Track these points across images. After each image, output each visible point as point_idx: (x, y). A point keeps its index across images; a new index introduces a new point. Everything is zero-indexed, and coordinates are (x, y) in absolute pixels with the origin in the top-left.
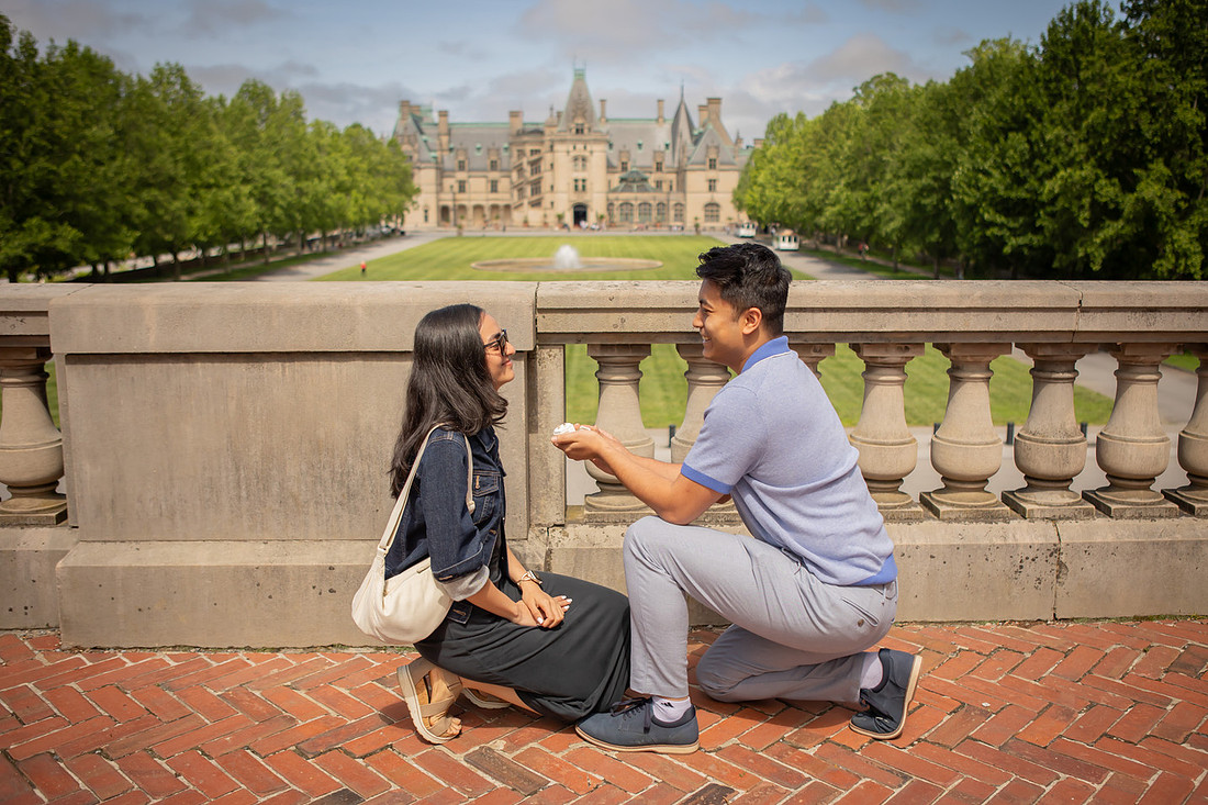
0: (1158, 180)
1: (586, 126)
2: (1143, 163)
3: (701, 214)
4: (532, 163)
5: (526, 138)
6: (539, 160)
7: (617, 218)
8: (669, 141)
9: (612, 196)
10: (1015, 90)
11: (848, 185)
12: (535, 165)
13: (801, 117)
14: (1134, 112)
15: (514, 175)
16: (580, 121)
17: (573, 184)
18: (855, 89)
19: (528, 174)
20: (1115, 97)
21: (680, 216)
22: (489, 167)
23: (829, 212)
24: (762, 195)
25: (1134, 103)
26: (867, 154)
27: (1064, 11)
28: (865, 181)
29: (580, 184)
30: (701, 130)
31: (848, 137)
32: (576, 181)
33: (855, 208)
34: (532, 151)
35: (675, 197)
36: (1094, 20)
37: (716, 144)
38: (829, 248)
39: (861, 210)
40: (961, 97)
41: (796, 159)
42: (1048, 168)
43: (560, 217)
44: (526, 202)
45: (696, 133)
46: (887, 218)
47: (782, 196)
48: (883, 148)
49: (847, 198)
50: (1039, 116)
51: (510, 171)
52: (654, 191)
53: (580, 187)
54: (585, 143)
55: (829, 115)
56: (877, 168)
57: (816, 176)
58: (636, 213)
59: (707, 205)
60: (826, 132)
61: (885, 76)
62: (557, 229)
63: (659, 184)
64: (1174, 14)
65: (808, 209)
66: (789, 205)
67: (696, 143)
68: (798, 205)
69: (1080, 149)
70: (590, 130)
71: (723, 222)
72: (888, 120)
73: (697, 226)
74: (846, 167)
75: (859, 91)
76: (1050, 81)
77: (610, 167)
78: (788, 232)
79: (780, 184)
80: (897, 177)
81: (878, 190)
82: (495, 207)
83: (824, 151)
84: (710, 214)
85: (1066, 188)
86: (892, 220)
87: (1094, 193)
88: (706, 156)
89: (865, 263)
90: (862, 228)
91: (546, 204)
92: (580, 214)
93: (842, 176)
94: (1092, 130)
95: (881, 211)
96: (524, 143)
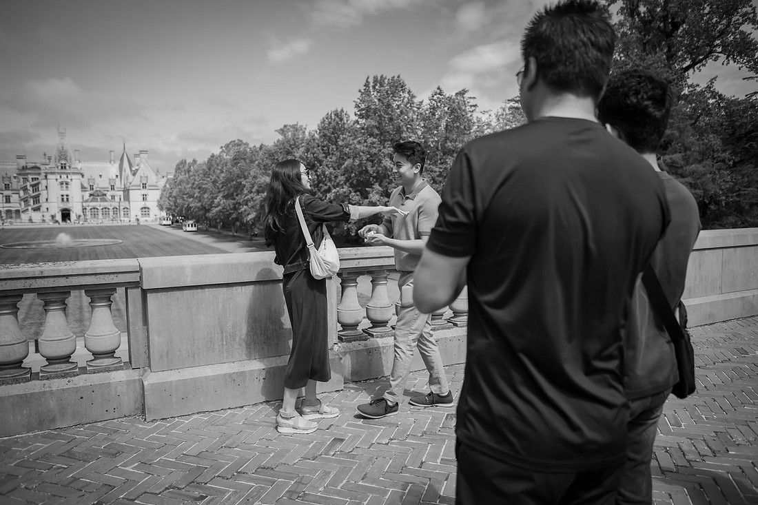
0: (377, 193)
1: (68, 164)
2: (370, 185)
3: (139, 213)
4: (32, 186)
5: (28, 171)
6: (38, 184)
7: (89, 216)
8: (118, 174)
9: (85, 204)
10: (308, 151)
11: (224, 197)
12: (35, 187)
13: (195, 161)
14: (365, 162)
15: (22, 193)
16: (63, 162)
17: (61, 197)
18: (222, 147)
19: (31, 192)
20: (356, 154)
21: (126, 215)
22: (4, 189)
23: (215, 210)
24: (175, 203)
25: (364, 158)
26: (233, 181)
27: (328, 114)
28: (232, 194)
29: (65, 197)
30: (137, 168)
31: (222, 172)
32: (62, 196)
33: (228, 208)
34: (32, 179)
35: (124, 204)
36: (341, 119)
37: (146, 175)
38: (213, 229)
39: (231, 209)
40: (281, 153)
41: (194, 183)
42: (326, 188)
43: (53, 217)
44: (30, 208)
45: (133, 169)
46: (246, 213)
47: (187, 203)
48: (241, 178)
49: (224, 203)
50: (320, 162)
51: (19, 191)
52: (111, 201)
53: (65, 200)
54: (67, 174)
55: (210, 160)
56: (239, 188)
57: (205, 193)
58: (100, 213)
59: (142, 209)
60: (209, 169)
61: (237, 141)
62: (51, 223)
63: (113, 197)
64: (378, 119)
65: (202, 209)
66: (191, 208)
67: (134, 175)
68: (196, 207)
69: (342, 178)
70: (70, 167)
71: (152, 217)
72: (242, 163)
73: (138, 220)
74: (222, 187)
75: (224, 148)
76: (324, 146)
77: (83, 188)
78: (191, 222)
79: (185, 196)
80: (251, 192)
81: (240, 199)
82: (8, 212)
83: (209, 179)
84: (144, 213)
85: (337, 197)
86: (249, 214)
87: (350, 199)
88: (141, 182)
89: (234, 236)
90: (232, 219)
91: (43, 209)
92: (66, 215)
93: (219, 192)
94: (346, 170)
95: (243, 209)
96: (28, 174)
